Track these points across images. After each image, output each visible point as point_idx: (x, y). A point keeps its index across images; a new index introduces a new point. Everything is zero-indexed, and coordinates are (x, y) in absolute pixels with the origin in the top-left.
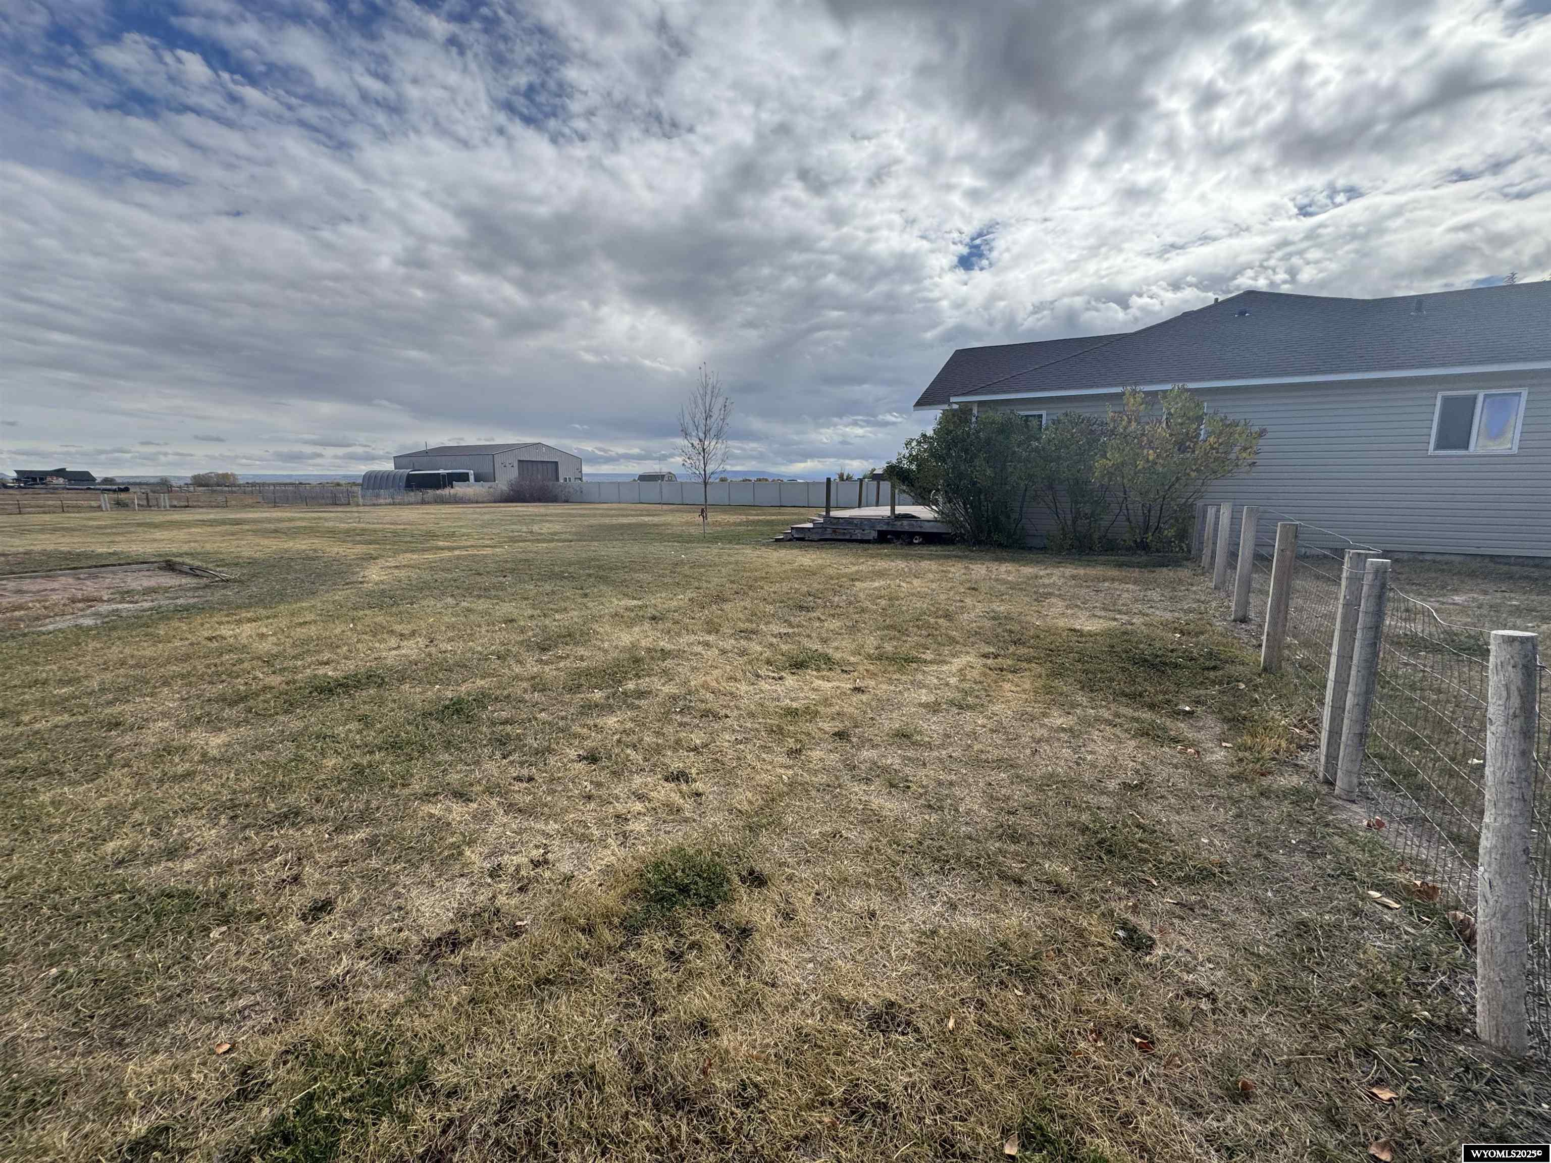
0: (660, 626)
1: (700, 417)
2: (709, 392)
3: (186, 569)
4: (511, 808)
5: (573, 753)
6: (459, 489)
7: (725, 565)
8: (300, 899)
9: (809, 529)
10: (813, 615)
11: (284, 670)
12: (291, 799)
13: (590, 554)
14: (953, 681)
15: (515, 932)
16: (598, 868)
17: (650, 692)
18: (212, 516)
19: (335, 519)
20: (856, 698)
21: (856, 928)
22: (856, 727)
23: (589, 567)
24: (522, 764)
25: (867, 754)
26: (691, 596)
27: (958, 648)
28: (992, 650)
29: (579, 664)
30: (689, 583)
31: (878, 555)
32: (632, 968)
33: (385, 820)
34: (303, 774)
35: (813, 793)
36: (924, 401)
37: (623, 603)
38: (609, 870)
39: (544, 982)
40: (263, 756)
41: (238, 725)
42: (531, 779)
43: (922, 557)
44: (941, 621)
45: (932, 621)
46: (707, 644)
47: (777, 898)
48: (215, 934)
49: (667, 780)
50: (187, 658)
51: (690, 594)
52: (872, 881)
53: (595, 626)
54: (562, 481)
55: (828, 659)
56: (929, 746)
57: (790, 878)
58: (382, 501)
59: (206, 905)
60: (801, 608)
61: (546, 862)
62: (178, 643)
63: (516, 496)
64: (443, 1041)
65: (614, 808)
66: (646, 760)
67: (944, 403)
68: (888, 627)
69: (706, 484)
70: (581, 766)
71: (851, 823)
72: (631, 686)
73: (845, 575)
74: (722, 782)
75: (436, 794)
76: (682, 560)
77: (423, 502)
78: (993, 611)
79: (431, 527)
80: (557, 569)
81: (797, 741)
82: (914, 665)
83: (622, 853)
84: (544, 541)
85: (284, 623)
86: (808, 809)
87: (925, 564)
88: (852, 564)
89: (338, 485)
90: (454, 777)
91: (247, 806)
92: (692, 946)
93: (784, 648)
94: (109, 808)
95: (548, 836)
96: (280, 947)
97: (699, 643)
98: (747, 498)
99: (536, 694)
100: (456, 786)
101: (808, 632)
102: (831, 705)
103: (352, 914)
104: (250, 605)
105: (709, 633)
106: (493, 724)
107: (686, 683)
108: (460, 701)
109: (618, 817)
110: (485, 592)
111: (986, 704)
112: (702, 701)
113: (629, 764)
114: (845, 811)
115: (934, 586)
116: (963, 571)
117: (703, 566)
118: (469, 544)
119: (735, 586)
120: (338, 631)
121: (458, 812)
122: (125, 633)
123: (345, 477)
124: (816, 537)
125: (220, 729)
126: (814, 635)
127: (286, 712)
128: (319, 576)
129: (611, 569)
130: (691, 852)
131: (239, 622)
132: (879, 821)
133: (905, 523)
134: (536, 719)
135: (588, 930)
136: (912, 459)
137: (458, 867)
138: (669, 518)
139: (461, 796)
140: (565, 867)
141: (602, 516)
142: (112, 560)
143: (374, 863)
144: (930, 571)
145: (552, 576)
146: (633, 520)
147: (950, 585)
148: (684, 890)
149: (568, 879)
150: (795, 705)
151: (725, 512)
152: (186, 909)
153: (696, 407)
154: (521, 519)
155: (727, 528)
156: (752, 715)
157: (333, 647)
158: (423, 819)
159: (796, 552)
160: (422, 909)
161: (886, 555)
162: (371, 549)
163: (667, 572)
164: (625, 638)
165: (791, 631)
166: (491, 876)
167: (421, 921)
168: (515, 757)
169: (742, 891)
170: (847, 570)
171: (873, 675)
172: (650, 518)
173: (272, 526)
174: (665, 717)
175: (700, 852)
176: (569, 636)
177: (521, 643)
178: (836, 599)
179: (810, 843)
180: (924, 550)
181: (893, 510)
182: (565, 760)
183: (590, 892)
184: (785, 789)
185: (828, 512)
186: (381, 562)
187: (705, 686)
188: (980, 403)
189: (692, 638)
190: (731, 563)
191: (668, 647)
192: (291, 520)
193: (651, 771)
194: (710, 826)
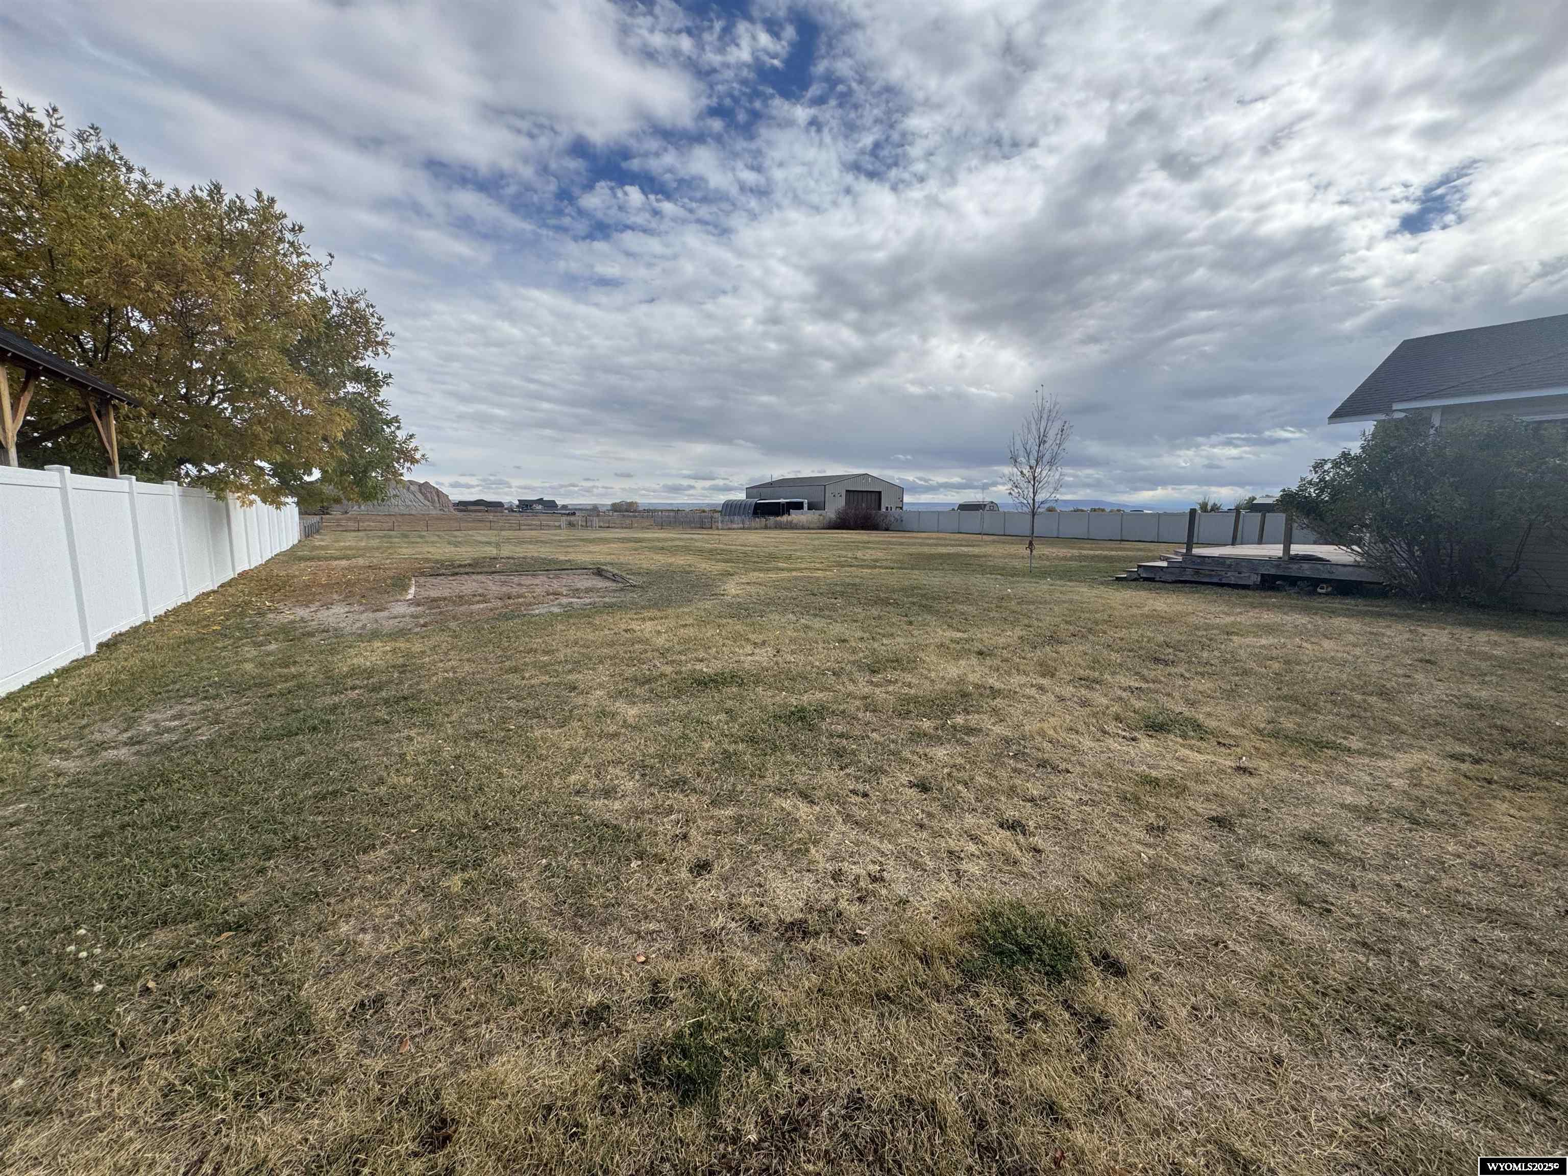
0: (988, 662)
1: (1033, 445)
2: (1045, 416)
3: (609, 575)
4: (848, 818)
5: (904, 778)
6: (795, 516)
7: (1058, 602)
8: (688, 854)
9: (1162, 568)
10: (1173, 670)
11: (673, 662)
12: (681, 769)
13: (911, 582)
14: (1398, 783)
15: (857, 940)
16: (933, 900)
17: (980, 730)
18: (623, 535)
19: (702, 540)
20: (1241, 781)
21: (1253, 1069)
22: (1243, 816)
23: (913, 596)
24: (857, 778)
25: (1258, 852)
26: (1021, 633)
27: (1404, 739)
28: (1467, 750)
29: (906, 690)
30: (1018, 620)
31: (1261, 605)
32: (970, 1015)
33: (747, 804)
34: (689, 751)
35: (1185, 884)
36: (1344, 413)
37: (947, 634)
38: (943, 905)
39: (883, 996)
40: (663, 730)
41: (644, 703)
42: (865, 795)
43: (1334, 613)
44: (1373, 699)
45: (1358, 697)
46: (1041, 688)
47: (1140, 996)
48: (634, 864)
49: (1001, 826)
50: (612, 644)
51: (1018, 632)
52: (1275, 1018)
53: (922, 655)
54: (884, 510)
55: (1198, 727)
56: (1360, 863)
57: (1156, 978)
58: (735, 526)
59: (628, 840)
60: (1157, 660)
61: (882, 879)
62: (607, 632)
63: (842, 523)
64: (799, 1019)
65: (947, 842)
66: (977, 800)
67: (1378, 411)
68: (1285, 698)
69: (1034, 514)
70: (912, 792)
71: (1241, 934)
72: (959, 720)
73: (1217, 627)
74: (1064, 843)
75: (785, 790)
76: (1008, 595)
77: (766, 528)
78: (1467, 696)
79: (771, 549)
80: (882, 595)
81: (1158, 816)
82: (1330, 752)
83: (955, 891)
84: (868, 567)
85: (672, 623)
86: (1178, 902)
87: (1339, 622)
88: (1225, 613)
89: (704, 511)
90: (800, 779)
91: (652, 768)
92: (1036, 1016)
93: (1138, 704)
94: (571, 749)
95: (883, 854)
96: (675, 890)
97: (1032, 686)
98: (1081, 532)
99: (868, 714)
100: (801, 786)
101: (1169, 690)
102: (1204, 782)
103: (725, 879)
104: (650, 607)
105: (1043, 676)
106: (832, 736)
107: (1020, 726)
108: (802, 710)
109: (951, 852)
110: (819, 612)
111: (1461, 824)
112: (1039, 750)
113: (960, 800)
114: (1230, 918)
115: (1358, 651)
116: (1407, 636)
117: (1033, 603)
118: (803, 566)
119: (1071, 628)
120: (709, 634)
121: (803, 811)
122: (577, 621)
123: (708, 505)
124: (1169, 578)
125: (634, 703)
126: (1176, 694)
127: (676, 697)
128: (693, 586)
129: (934, 598)
130: (1033, 912)
131: (644, 619)
132: (1282, 943)
133: (1306, 566)
134: (868, 737)
135: (926, 960)
136: (1323, 485)
137: (806, 862)
138: (989, 550)
139: (806, 796)
140: (902, 890)
141: (921, 545)
142: (568, 566)
143: (740, 839)
144: (1349, 631)
145: (879, 601)
146: (952, 550)
147: (1385, 653)
148: (1027, 951)
149: (903, 902)
150: (1154, 773)
151: (1052, 545)
152: (616, 839)
153: (1029, 432)
154: (848, 546)
155: (1057, 562)
156: (1099, 775)
157: (707, 648)
158: (776, 810)
159: (1143, 594)
160: (778, 891)
161: (1274, 606)
162: (728, 567)
163: (993, 606)
164: (953, 671)
165: (1144, 686)
166: (833, 878)
167: (777, 902)
168: (850, 770)
169: (1095, 973)
170: (1218, 620)
171: (1267, 756)
172: (971, 549)
173: (660, 545)
174: (997, 759)
175: (1042, 915)
176: (896, 662)
177: (854, 663)
178: (1205, 654)
179: (1182, 943)
180: (1336, 603)
181: (1287, 550)
182: (897, 784)
183: (924, 922)
184: (1145, 870)
185: (1189, 549)
186: (736, 577)
187: (1042, 733)
188: (1445, 410)
189: (1023, 679)
190: (1064, 602)
191: (998, 685)
192: (672, 540)
193: (984, 813)
194: (1053, 890)
